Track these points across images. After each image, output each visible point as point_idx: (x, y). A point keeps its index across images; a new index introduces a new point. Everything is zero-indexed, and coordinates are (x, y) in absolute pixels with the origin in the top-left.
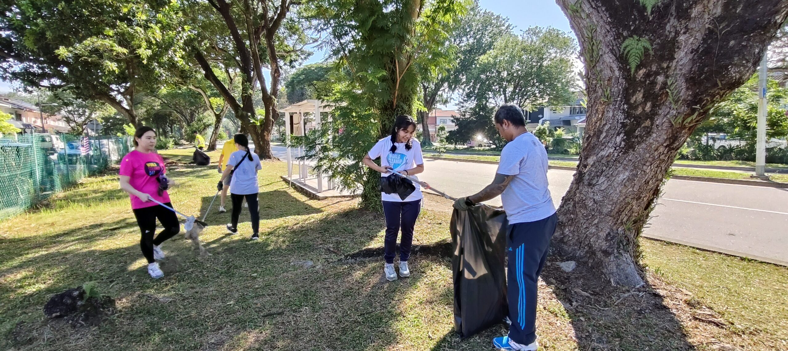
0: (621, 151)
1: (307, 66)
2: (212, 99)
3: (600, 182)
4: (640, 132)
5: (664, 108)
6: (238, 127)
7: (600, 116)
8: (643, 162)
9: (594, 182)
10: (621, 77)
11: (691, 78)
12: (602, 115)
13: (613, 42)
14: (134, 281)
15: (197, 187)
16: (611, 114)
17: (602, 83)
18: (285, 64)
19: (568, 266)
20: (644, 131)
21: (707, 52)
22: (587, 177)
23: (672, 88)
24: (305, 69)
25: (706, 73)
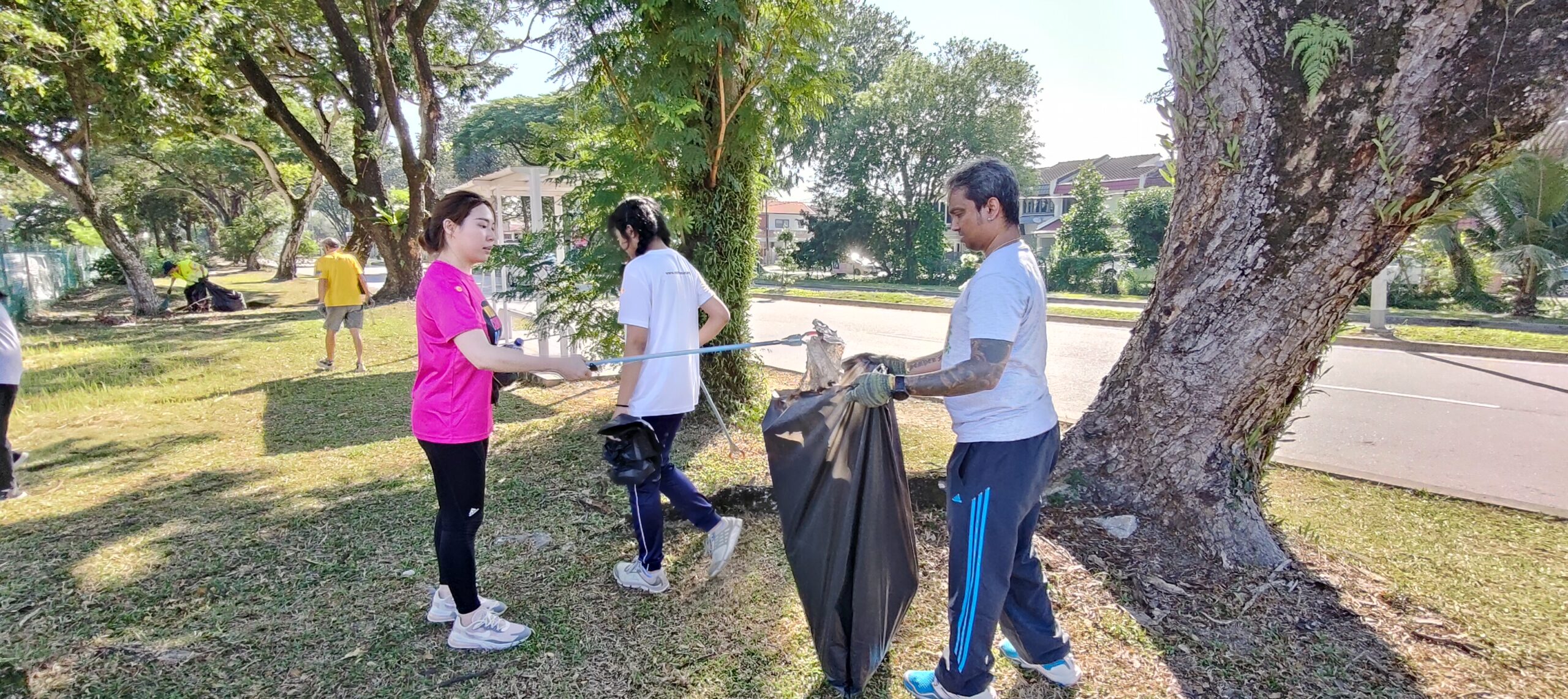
0: (1257, 278)
1: (497, 102)
2: (284, 167)
3: (1200, 346)
4: (1304, 235)
5: (1361, 181)
6: (347, 229)
7: (1210, 201)
8: (1302, 303)
9: (1187, 345)
10: (1266, 113)
11: (1435, 114)
12: (1216, 198)
13: (1254, 33)
14: (89, 606)
15: (252, 361)
16: (1236, 196)
17: (1220, 125)
18: (450, 94)
19: (1123, 526)
20: (1312, 233)
21: (1477, 54)
22: (1170, 335)
23: (1386, 137)
24: (492, 109)
25: (1470, 102)
